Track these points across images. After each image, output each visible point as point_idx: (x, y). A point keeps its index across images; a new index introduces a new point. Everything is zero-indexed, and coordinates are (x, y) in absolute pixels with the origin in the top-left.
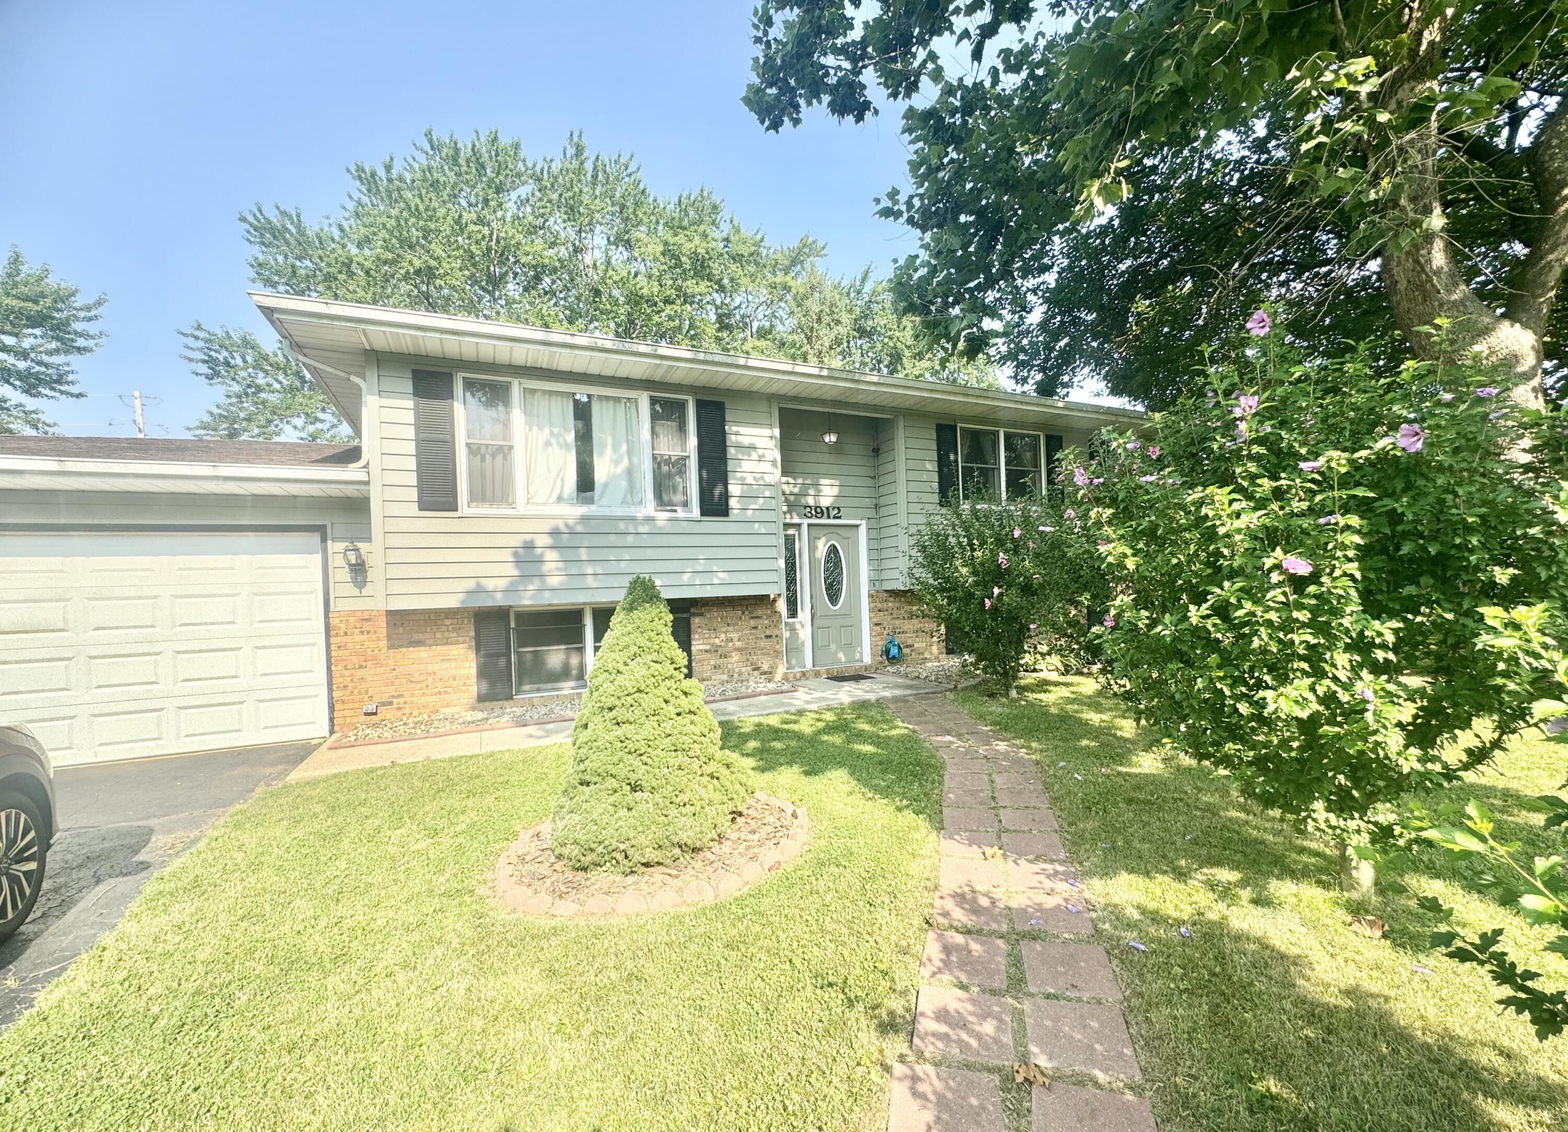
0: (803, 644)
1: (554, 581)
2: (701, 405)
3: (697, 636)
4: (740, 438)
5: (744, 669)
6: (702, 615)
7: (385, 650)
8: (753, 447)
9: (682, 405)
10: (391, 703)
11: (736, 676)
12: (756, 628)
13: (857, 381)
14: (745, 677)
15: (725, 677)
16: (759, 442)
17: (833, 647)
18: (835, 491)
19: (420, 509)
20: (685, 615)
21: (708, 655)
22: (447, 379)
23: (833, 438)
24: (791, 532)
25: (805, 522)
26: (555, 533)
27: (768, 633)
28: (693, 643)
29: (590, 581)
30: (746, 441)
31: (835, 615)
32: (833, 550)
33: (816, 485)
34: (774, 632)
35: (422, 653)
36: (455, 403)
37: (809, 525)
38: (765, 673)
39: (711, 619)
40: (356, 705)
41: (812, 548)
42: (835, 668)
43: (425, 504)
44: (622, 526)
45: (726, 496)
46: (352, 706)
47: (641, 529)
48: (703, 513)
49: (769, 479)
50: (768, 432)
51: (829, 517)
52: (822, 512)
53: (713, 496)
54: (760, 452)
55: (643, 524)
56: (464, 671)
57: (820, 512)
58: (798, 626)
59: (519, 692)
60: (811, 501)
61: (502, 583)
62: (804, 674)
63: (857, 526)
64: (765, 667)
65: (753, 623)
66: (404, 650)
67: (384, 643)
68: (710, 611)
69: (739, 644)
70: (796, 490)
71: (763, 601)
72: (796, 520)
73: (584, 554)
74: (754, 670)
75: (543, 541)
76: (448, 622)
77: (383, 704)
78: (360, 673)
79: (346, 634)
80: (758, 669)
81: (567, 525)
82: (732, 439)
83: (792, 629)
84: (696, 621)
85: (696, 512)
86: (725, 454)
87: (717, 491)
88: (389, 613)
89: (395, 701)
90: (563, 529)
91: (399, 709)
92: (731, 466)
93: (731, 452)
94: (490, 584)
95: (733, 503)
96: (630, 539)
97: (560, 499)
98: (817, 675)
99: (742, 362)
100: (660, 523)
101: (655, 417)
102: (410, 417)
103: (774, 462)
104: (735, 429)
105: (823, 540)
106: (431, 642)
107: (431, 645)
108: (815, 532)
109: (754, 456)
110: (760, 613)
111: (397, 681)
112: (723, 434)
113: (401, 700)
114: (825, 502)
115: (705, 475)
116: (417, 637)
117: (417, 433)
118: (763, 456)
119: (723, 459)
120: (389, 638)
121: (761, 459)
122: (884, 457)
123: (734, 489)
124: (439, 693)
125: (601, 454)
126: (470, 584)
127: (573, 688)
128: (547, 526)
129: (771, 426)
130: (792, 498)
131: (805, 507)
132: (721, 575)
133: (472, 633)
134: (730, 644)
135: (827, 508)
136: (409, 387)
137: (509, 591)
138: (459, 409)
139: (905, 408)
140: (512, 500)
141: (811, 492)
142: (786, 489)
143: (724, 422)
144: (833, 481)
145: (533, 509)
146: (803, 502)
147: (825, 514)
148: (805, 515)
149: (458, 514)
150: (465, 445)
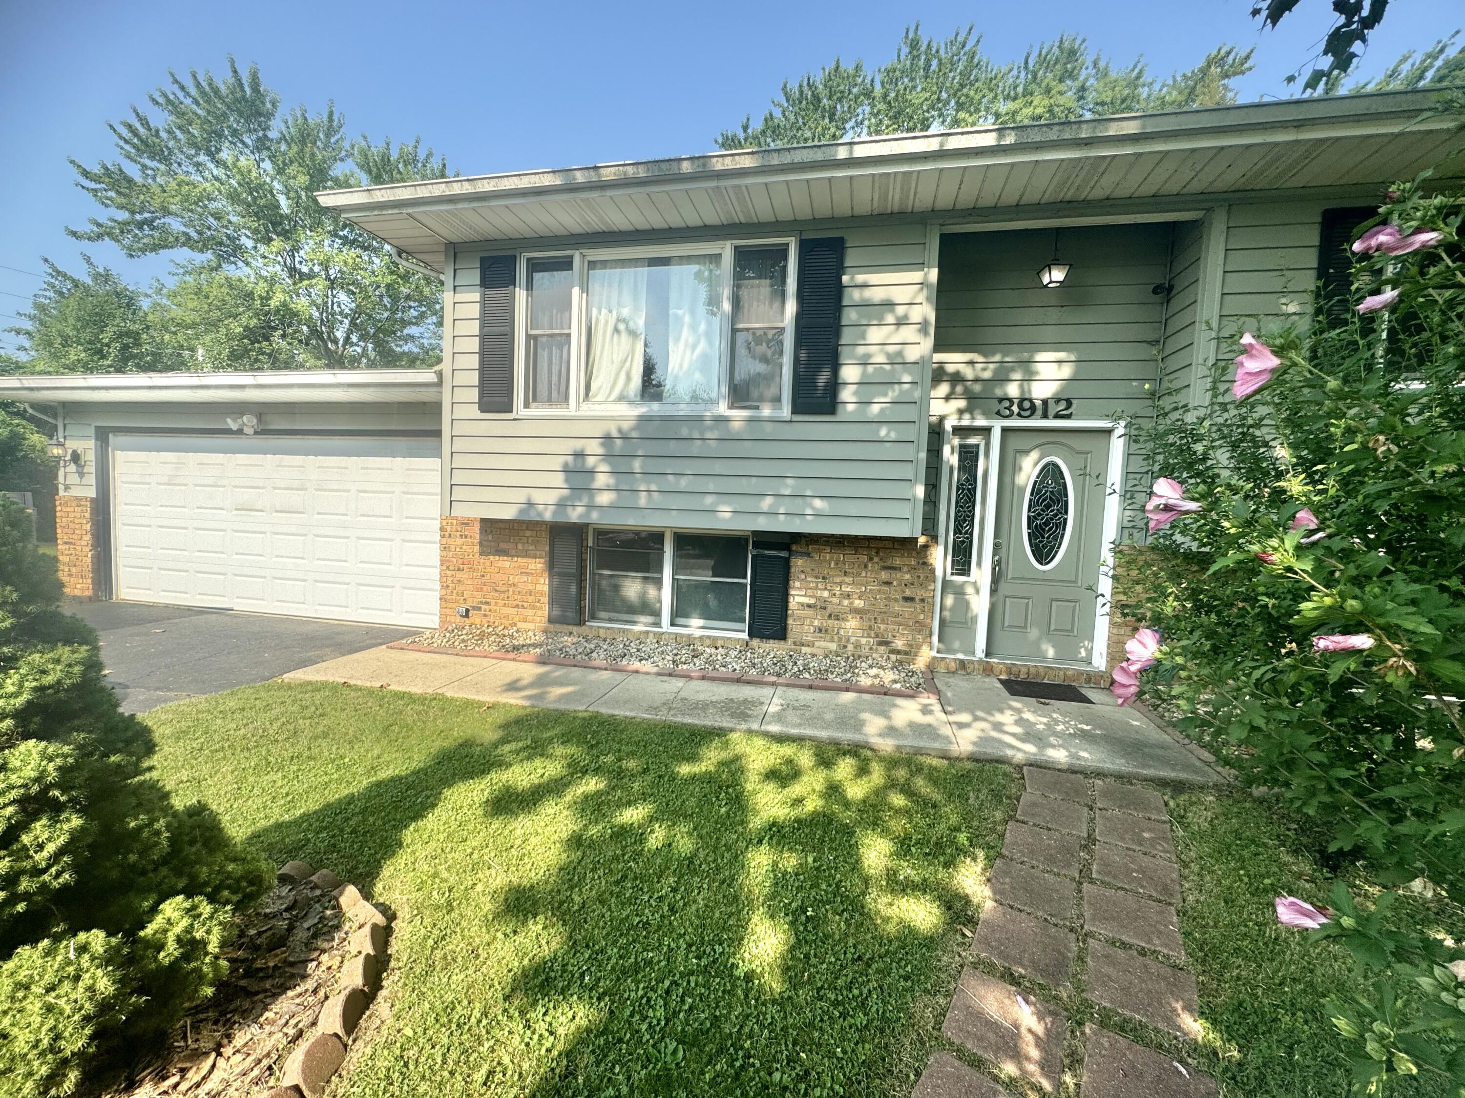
0: (975, 619)
1: (604, 499)
2: (807, 248)
3: (797, 584)
4: (868, 293)
5: (864, 641)
6: (808, 555)
7: (477, 555)
8: (889, 305)
9: (783, 252)
10: (480, 609)
11: (850, 647)
12: (888, 583)
13: (1088, 143)
14: (865, 651)
15: (833, 646)
16: (900, 295)
17: (1034, 633)
18: (1066, 371)
19: (482, 411)
20: (783, 554)
21: (809, 612)
22: (512, 261)
23: (1058, 275)
24: (972, 441)
25: (997, 425)
26: (607, 439)
27: (908, 593)
28: (792, 592)
29: (643, 500)
30: (876, 295)
31: (1044, 579)
32: (1051, 472)
33: (1026, 364)
34: (920, 593)
35: (505, 562)
36: (517, 289)
37: (1005, 430)
38: (898, 652)
39: (821, 562)
40: (454, 606)
41: (1008, 468)
42: (1025, 665)
43: (486, 406)
44: (684, 432)
45: (834, 385)
46: (451, 605)
47: (708, 435)
48: (795, 411)
49: (913, 354)
50: (916, 276)
51: (1045, 416)
52: (1033, 408)
53: (815, 387)
54: (900, 310)
55: (711, 429)
56: (539, 587)
57: (1027, 407)
58: (970, 590)
59: (593, 617)
60: (1013, 390)
61: (551, 497)
62: (962, 664)
63: (1109, 432)
64: (899, 644)
65: (884, 575)
66: (491, 557)
67: (477, 548)
68: (820, 551)
69: (858, 603)
70: (987, 375)
71: (905, 544)
72: (981, 422)
73: (637, 465)
74: (880, 644)
75: (594, 448)
76: (528, 533)
77: (474, 608)
78: (459, 575)
79: (450, 535)
80: (886, 643)
81: (620, 431)
82: (851, 296)
83: (959, 592)
84: (798, 563)
85: (786, 411)
86: (839, 318)
87: (823, 379)
88: (483, 521)
89: (483, 607)
90: (615, 434)
91: (485, 615)
92: (847, 337)
93: (850, 316)
94: (539, 497)
95: (847, 395)
96: (696, 448)
97: (622, 398)
98: (988, 670)
99: (842, 153)
100: (736, 425)
101: (739, 277)
102: (475, 311)
103: (923, 327)
104: (860, 278)
105: (1034, 455)
106: (513, 552)
107: (512, 556)
108: (1015, 442)
109: (890, 319)
110: (898, 561)
111: (485, 588)
112: (839, 290)
113: (487, 607)
114: (1041, 391)
115: (803, 355)
116: (503, 546)
117: (482, 327)
118: (906, 317)
119: (836, 329)
120: (481, 544)
121: (901, 322)
122: (1176, 304)
123: (850, 373)
124: (517, 606)
125: (677, 340)
126: (521, 496)
127: (646, 625)
128: (599, 430)
129: (920, 265)
130: (977, 388)
131: (1001, 400)
132: (818, 503)
133: (547, 548)
134: (846, 602)
135: (1045, 402)
136: (475, 276)
137: (561, 505)
138: (521, 295)
139: (1233, 189)
140: (566, 399)
141: (1017, 376)
142: (968, 373)
143: (840, 269)
144: (1062, 355)
145: (587, 409)
146: (999, 392)
147: (1039, 412)
148: (998, 413)
149: (513, 415)
150: (528, 337)
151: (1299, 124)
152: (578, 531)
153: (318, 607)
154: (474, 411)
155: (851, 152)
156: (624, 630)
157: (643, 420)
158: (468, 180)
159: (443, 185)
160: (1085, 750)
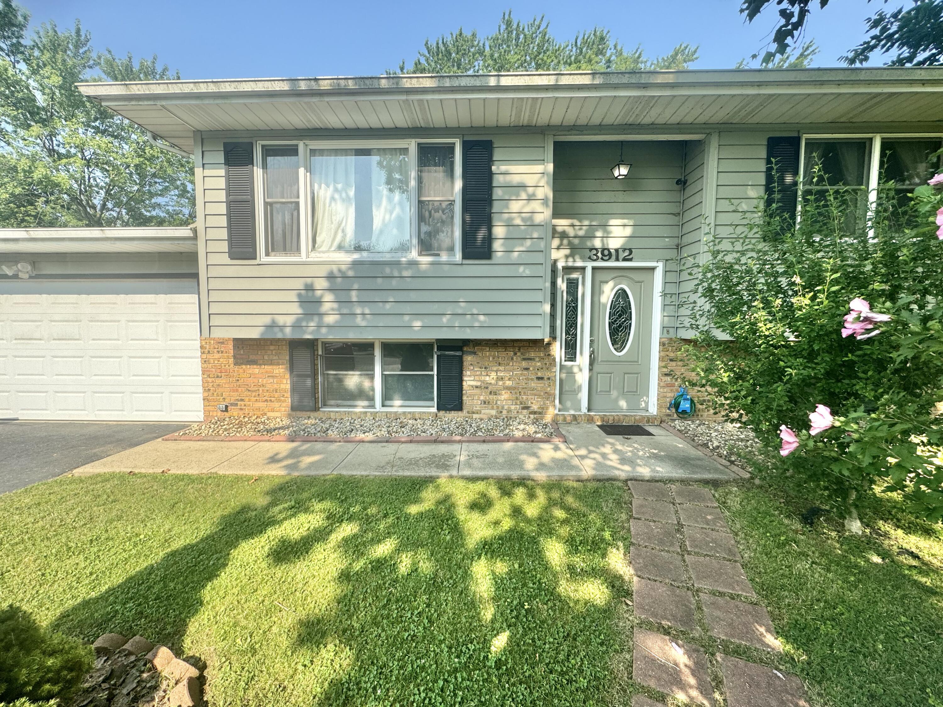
0: (580, 387)
1: (330, 319)
2: (467, 146)
3: (468, 373)
4: (508, 178)
5: (513, 407)
6: (475, 353)
7: (232, 366)
8: (523, 186)
9: (451, 149)
10: (236, 405)
11: (505, 412)
12: (527, 369)
13: (645, 86)
14: (513, 414)
15: (494, 412)
16: (530, 180)
17: (614, 393)
18: (628, 231)
19: (232, 259)
20: (458, 353)
21: (477, 391)
22: (249, 147)
23: (624, 170)
24: (574, 276)
25: (590, 265)
26: (331, 277)
27: (540, 375)
28: (465, 378)
29: (359, 320)
30: (516, 179)
31: (619, 361)
32: (622, 295)
33: (604, 226)
34: (547, 374)
35: (255, 370)
36: (255, 168)
37: (594, 269)
38: (535, 413)
39: (483, 357)
40: (216, 404)
41: (596, 292)
42: (612, 416)
43: (234, 254)
44: (388, 270)
45: (489, 239)
46: (212, 403)
47: (405, 274)
48: (466, 256)
49: (539, 218)
50: (539, 168)
51: (617, 259)
52: (610, 254)
53: (475, 239)
54: (530, 190)
55: (406, 269)
56: (282, 386)
57: (606, 254)
58: (576, 370)
59: (325, 405)
60: (597, 243)
61: (289, 320)
62: (575, 417)
63: (653, 269)
64: (535, 407)
65: (524, 364)
66: (244, 367)
67: (231, 360)
68: (482, 350)
69: (509, 383)
70: (581, 233)
71: (536, 343)
72: (579, 264)
73: (354, 296)
74: (524, 408)
75: (321, 284)
76: (272, 348)
77: (232, 404)
78: (218, 381)
79: (209, 352)
80: (527, 408)
81: (340, 271)
82: (498, 180)
83: (570, 372)
84: (468, 359)
85: (458, 256)
86: (491, 195)
87: (481, 234)
88: (235, 340)
89: (239, 403)
90: (336, 273)
91: (241, 409)
92: (496, 207)
93: (498, 193)
94: (281, 320)
95: (497, 246)
96: (394, 283)
97: (340, 248)
98: (590, 420)
100: (423, 267)
101: (421, 165)
102: (222, 183)
103: (545, 201)
104: (503, 168)
105: (611, 284)
106: (261, 362)
107: (260, 365)
108: (600, 276)
109: (524, 196)
110: (532, 355)
111: (240, 389)
112: (490, 174)
113: (242, 403)
114: (614, 244)
115: (468, 218)
116: (252, 357)
117: (228, 195)
118: (534, 195)
119: (489, 201)
120: (235, 357)
121: (531, 198)
122: (689, 191)
123: (499, 231)
124: (266, 401)
125: (379, 206)
126: (267, 320)
127: (364, 407)
128: (323, 271)
129: (542, 161)
130: (576, 241)
131: (591, 250)
132: (482, 318)
133: (287, 358)
134: (501, 383)
135: (617, 251)
136: (220, 157)
137: (296, 326)
138: (258, 172)
139: (721, 122)
140: (298, 249)
141: (599, 234)
142: (571, 232)
143: (490, 161)
144: (626, 221)
145: (314, 257)
146: (589, 244)
147: (614, 257)
148: (590, 258)
149: (257, 262)
150: (266, 204)
151: (760, 84)
152: (311, 344)
153: (97, 412)
154: (225, 259)
155: (498, 81)
156: (349, 412)
157: (355, 264)
158: (213, 82)
159: (192, 85)
160: (659, 466)
